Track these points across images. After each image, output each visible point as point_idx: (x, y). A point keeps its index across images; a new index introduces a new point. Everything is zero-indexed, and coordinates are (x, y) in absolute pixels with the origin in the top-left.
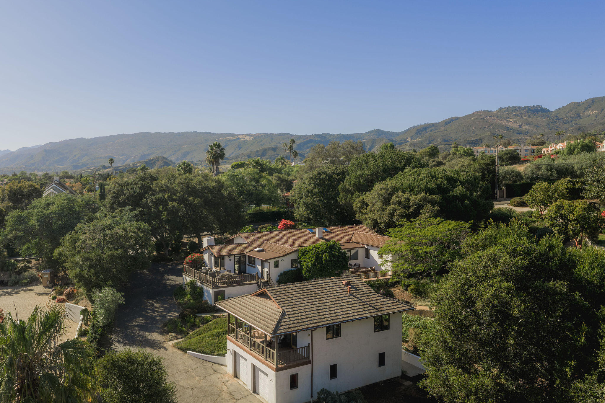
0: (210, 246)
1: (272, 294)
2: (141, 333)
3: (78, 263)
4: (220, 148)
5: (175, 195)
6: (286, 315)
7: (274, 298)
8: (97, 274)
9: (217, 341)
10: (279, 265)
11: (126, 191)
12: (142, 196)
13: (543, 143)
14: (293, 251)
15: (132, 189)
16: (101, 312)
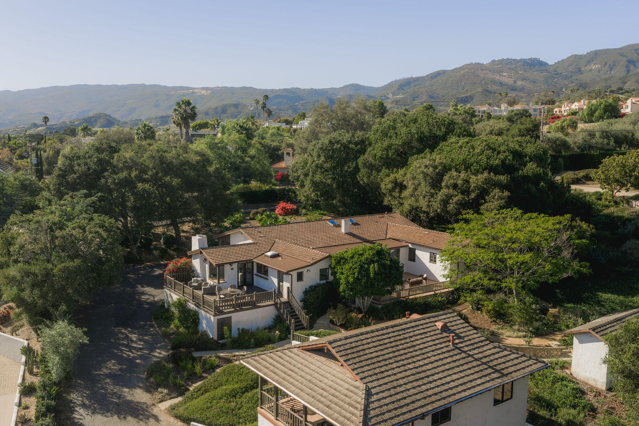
0: (203, 249)
1: (340, 354)
2: (117, 389)
3: (14, 278)
4: (191, 106)
5: (146, 174)
6: (373, 395)
7: (345, 361)
8: (43, 296)
9: (233, 404)
10: (304, 278)
11: (76, 168)
12: (98, 174)
13: (553, 102)
14: (322, 257)
15: (86, 164)
16: (54, 361)
